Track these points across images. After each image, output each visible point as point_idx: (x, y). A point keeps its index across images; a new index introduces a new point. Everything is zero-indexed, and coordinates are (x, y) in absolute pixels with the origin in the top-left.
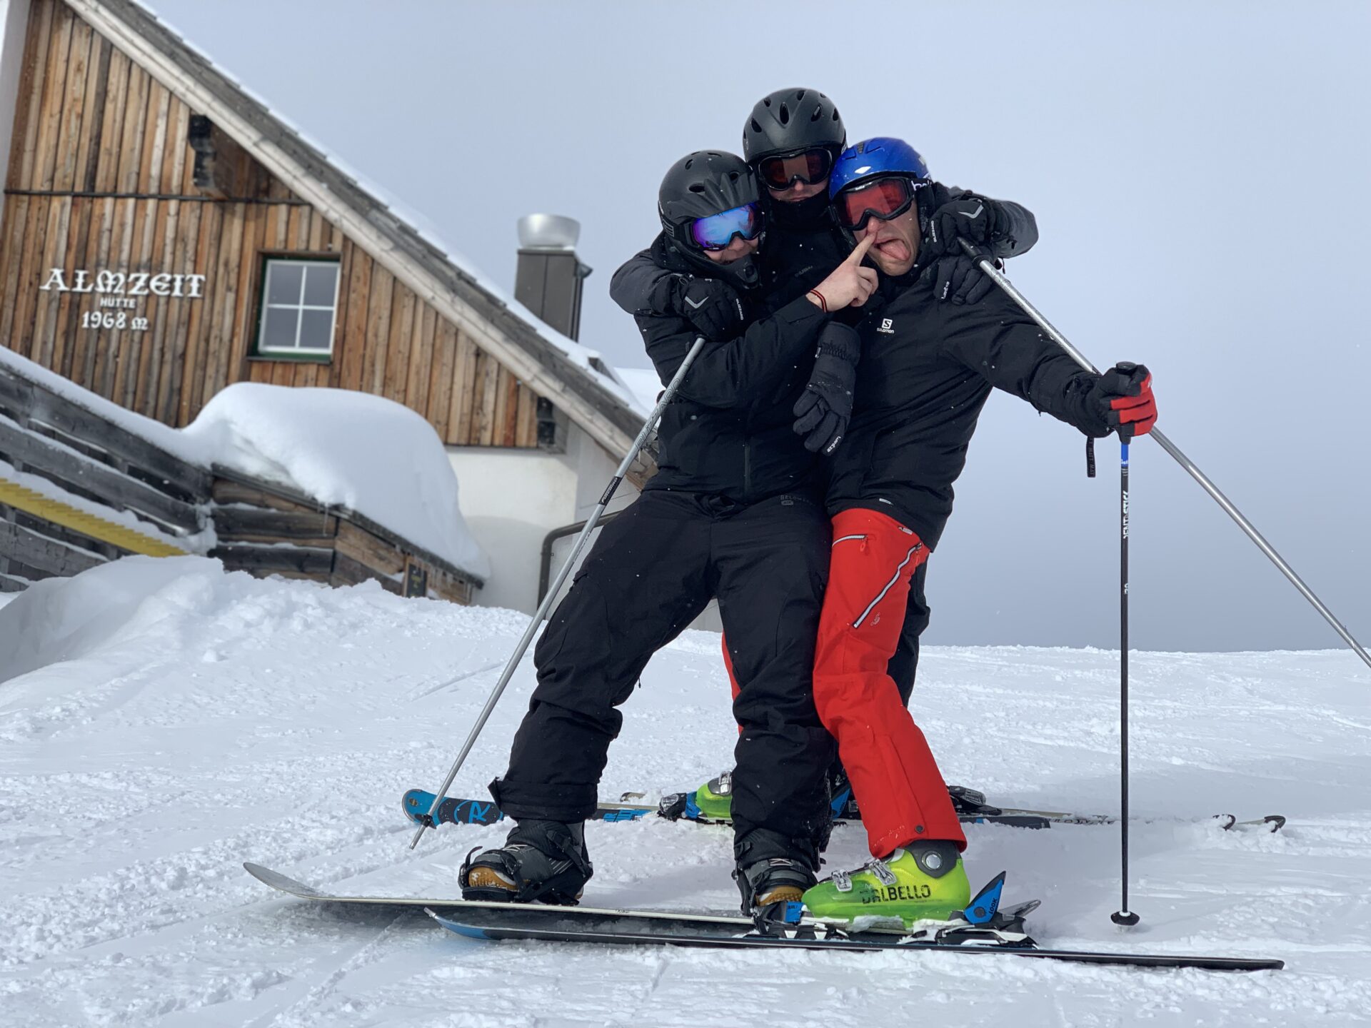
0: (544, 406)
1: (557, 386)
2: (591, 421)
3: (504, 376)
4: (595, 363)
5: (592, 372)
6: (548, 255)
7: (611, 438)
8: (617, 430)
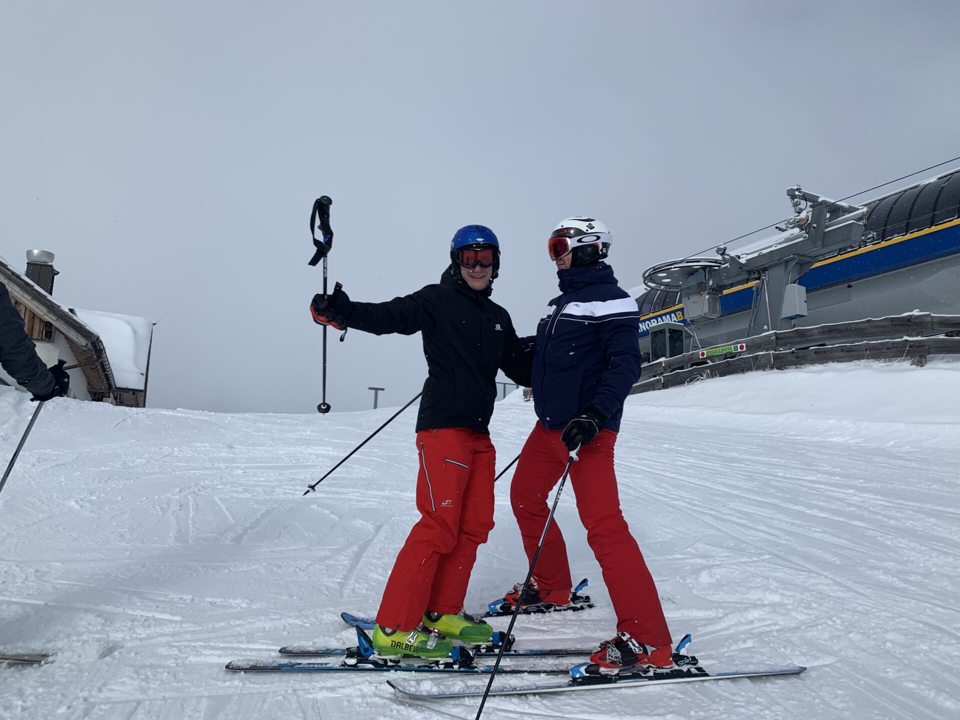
0: (48, 325)
1: (55, 318)
2: (69, 332)
3: (27, 312)
4: (71, 310)
5: (70, 313)
6: (41, 265)
7: (77, 338)
8: (79, 335)
